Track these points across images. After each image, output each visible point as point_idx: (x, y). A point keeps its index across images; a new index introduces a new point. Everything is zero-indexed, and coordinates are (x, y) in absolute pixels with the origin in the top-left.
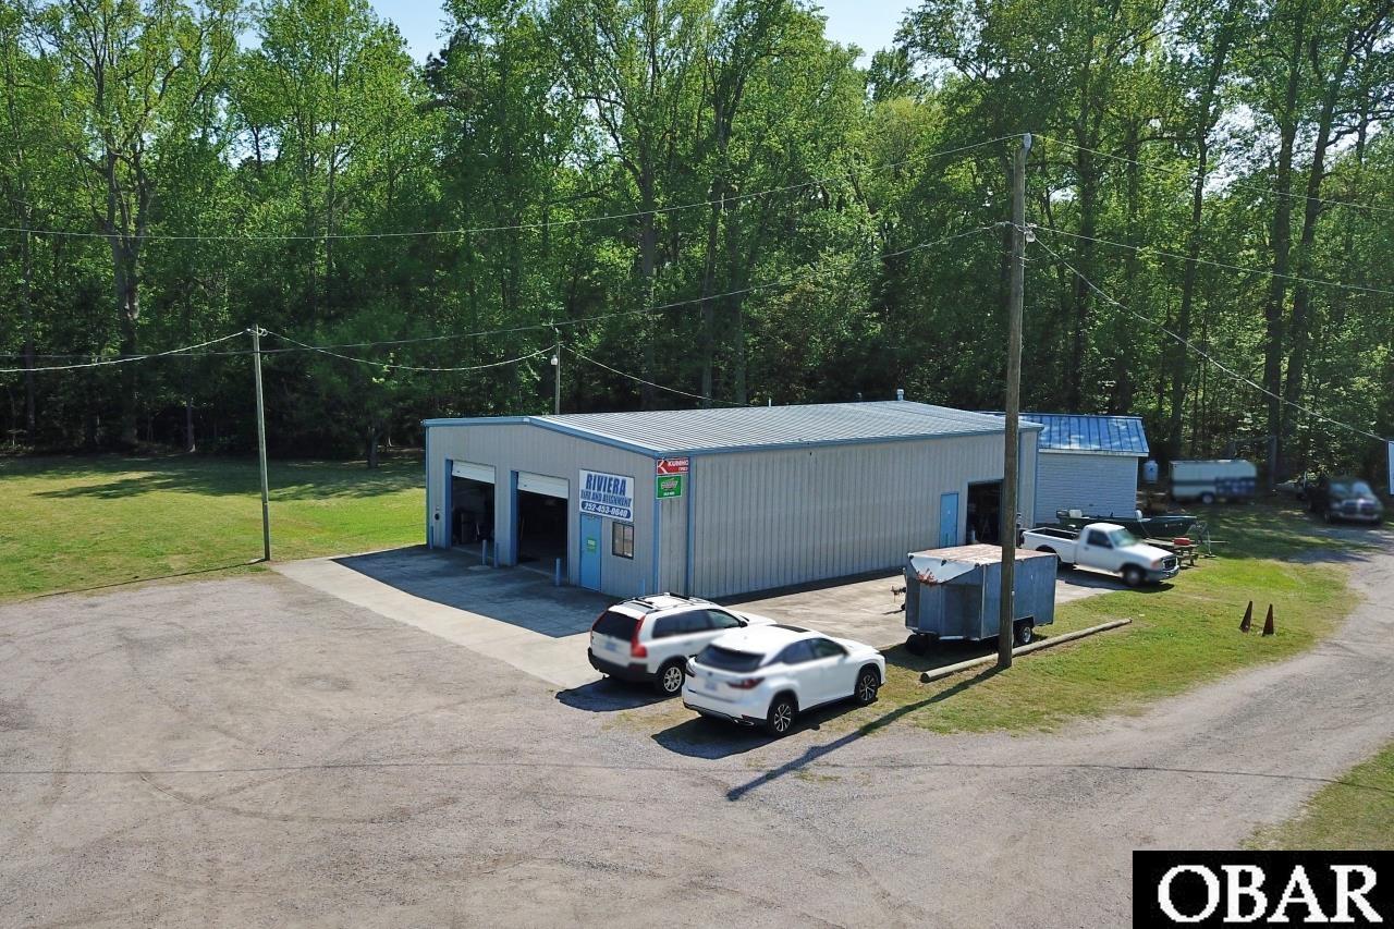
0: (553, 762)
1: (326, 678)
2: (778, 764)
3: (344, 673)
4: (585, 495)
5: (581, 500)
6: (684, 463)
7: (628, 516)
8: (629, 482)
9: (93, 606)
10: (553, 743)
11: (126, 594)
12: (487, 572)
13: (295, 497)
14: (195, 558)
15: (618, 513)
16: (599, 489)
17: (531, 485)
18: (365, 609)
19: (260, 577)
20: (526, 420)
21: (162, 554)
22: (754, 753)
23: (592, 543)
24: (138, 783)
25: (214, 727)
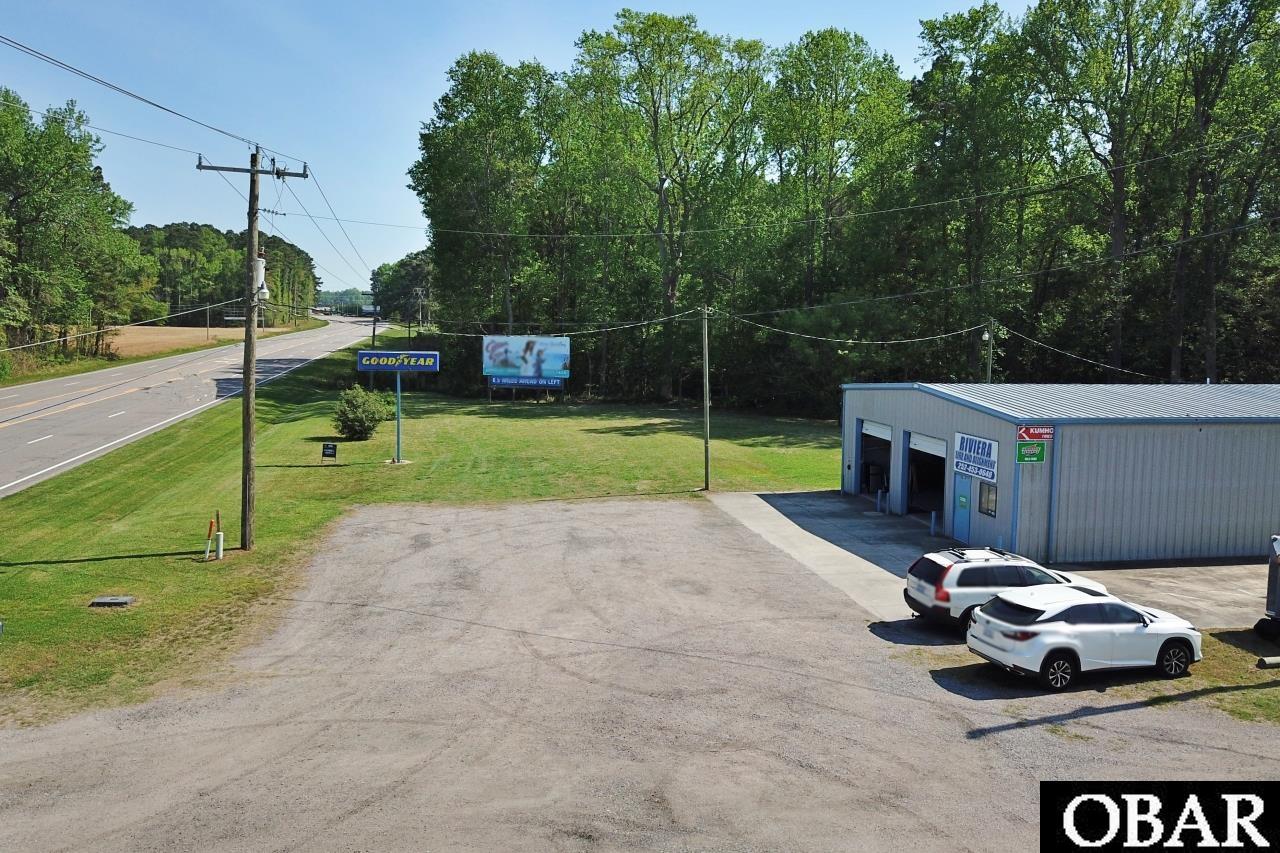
0: (827, 677)
1: (692, 583)
2: (1037, 715)
3: (709, 581)
4: (959, 455)
5: (956, 460)
6: (1048, 431)
7: (993, 478)
8: (995, 445)
9: (567, 511)
10: (837, 662)
11: (593, 505)
12: (879, 517)
13: (764, 445)
14: (656, 484)
15: (985, 475)
16: (970, 451)
17: (921, 444)
18: (759, 536)
19: (695, 501)
20: (916, 386)
21: (637, 478)
22: (1017, 702)
23: (963, 500)
24: (514, 638)
25: (590, 608)
